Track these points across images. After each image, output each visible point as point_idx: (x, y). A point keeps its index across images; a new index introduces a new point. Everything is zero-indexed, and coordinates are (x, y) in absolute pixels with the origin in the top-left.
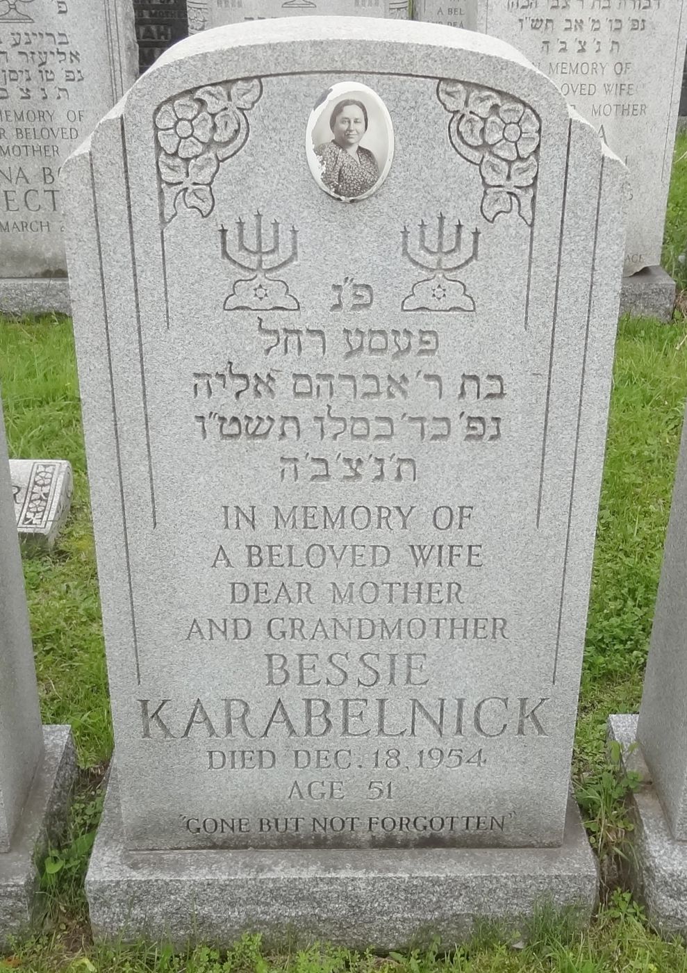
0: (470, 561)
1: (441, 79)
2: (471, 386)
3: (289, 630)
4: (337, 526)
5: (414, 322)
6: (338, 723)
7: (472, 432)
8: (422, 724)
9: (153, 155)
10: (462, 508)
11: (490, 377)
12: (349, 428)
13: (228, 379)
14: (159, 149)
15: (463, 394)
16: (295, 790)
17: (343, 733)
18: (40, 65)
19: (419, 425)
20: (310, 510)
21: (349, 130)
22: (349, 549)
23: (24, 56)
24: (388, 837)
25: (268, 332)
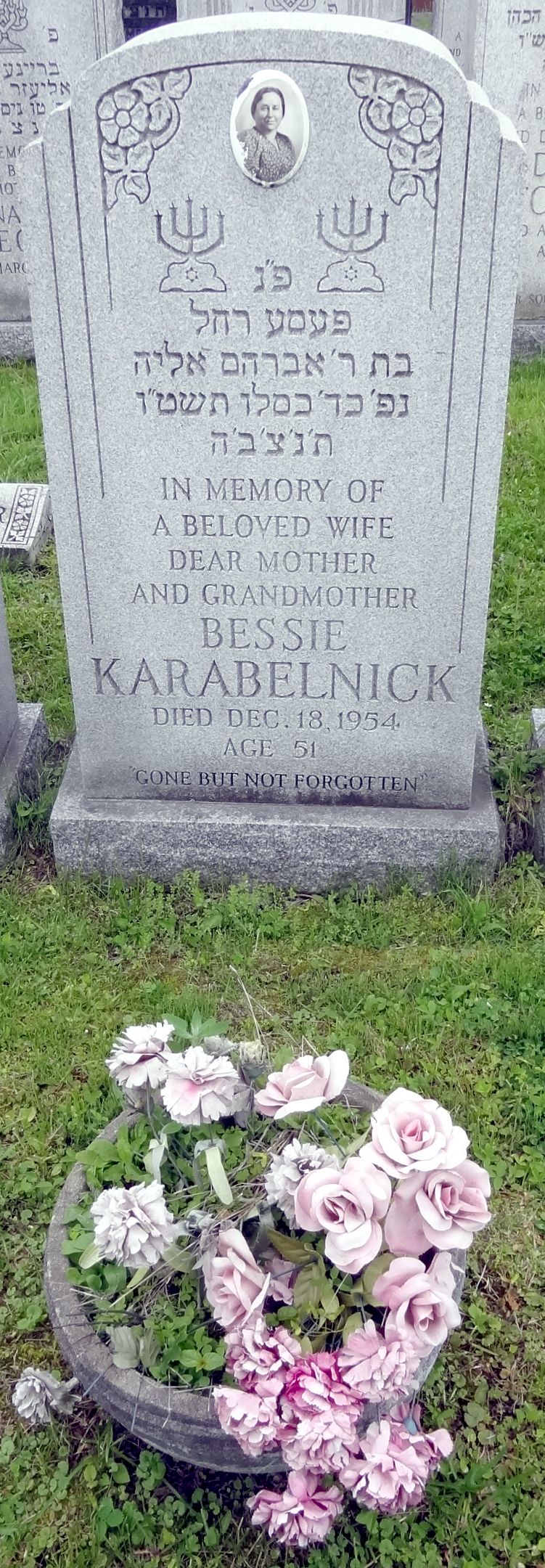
0: (382, 533)
1: (352, 66)
2: (381, 364)
3: (221, 596)
4: (263, 498)
5: (329, 303)
6: (266, 684)
7: (383, 409)
8: (341, 687)
9: (96, 144)
10: (374, 482)
11: (399, 356)
12: (272, 405)
13: (165, 358)
14: (102, 138)
15: (374, 372)
16: (230, 747)
17: (271, 695)
18: (31, 98)
19: (335, 401)
20: (238, 482)
21: (268, 117)
22: (274, 520)
23: (16, 88)
24: (313, 794)
25: (199, 313)
